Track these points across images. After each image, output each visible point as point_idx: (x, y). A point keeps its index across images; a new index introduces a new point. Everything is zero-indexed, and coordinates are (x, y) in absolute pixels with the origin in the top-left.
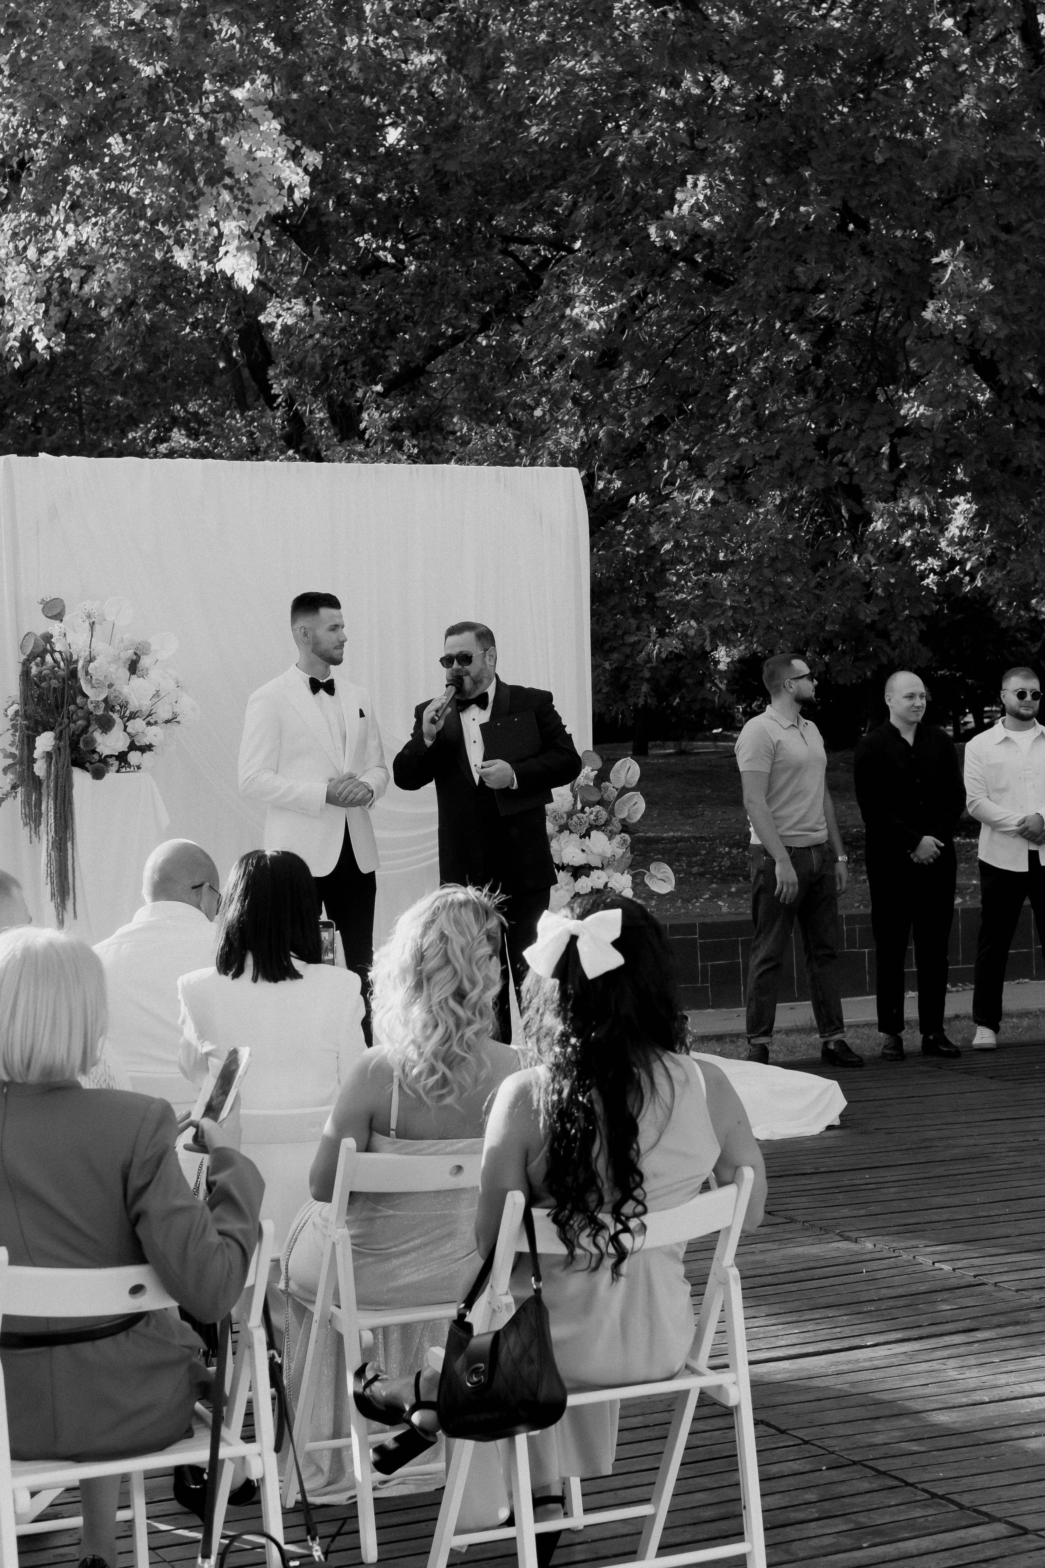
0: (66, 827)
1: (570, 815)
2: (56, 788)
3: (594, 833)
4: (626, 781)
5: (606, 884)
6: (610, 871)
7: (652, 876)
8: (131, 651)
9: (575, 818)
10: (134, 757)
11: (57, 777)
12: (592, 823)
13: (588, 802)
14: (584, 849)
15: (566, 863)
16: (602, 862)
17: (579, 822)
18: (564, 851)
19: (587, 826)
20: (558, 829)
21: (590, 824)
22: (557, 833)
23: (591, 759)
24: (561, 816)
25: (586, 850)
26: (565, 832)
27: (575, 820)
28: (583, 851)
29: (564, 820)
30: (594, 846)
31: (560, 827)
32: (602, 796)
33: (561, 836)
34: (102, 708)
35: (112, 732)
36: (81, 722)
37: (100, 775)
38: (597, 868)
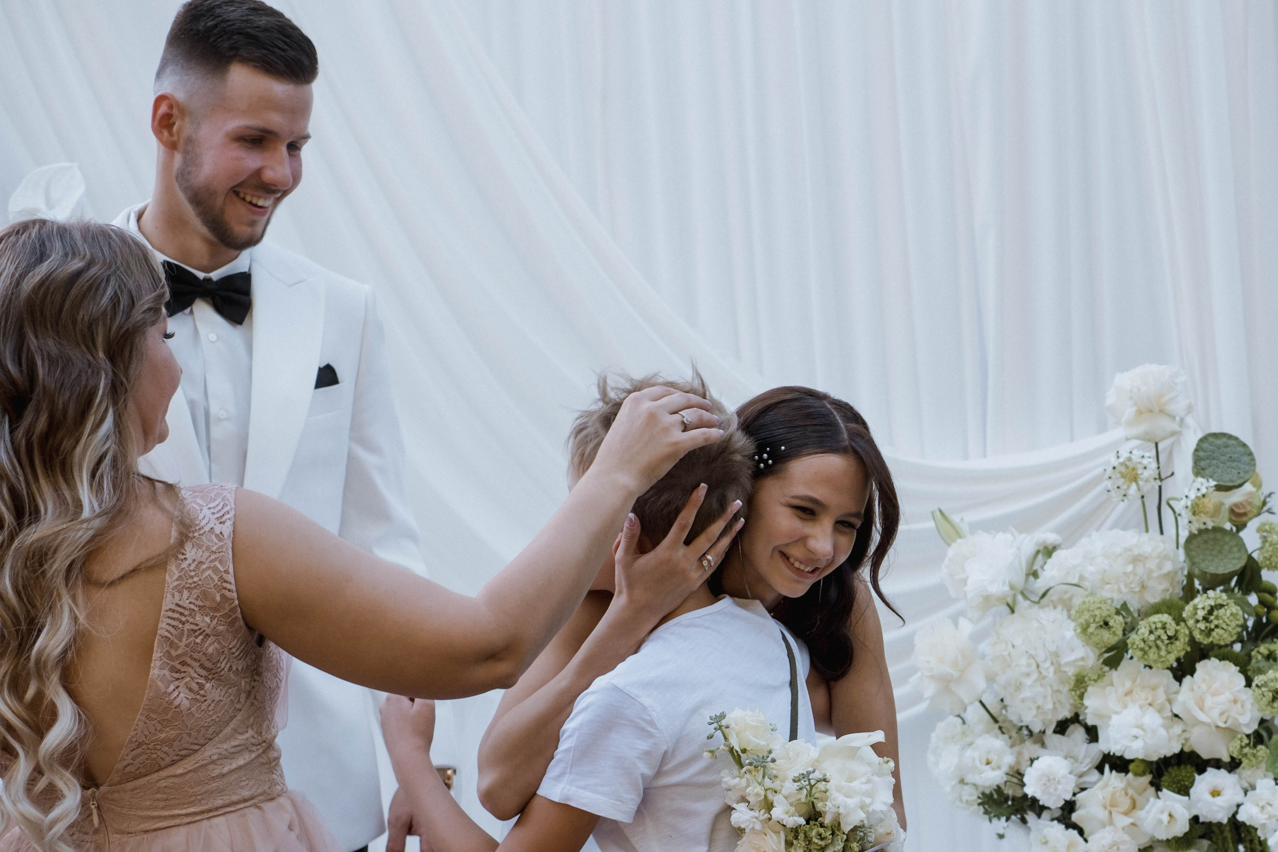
1: (1137, 617)
12: (1198, 637)
13: (1208, 576)
14: (1176, 712)
15: (1118, 754)
16: (1228, 750)
17: (1152, 637)
18: (1115, 720)
19: (1180, 648)
20: (1106, 655)
21: (1192, 641)
22: (1106, 668)
23: (1222, 458)
24: (1106, 624)
25: (1181, 716)
26: (1125, 663)
27: (1143, 634)
28: (1176, 719)
29: (1114, 634)
30: (1202, 709)
31: (1109, 650)
32: (1250, 557)
33: (1114, 674)
38: (1216, 764)
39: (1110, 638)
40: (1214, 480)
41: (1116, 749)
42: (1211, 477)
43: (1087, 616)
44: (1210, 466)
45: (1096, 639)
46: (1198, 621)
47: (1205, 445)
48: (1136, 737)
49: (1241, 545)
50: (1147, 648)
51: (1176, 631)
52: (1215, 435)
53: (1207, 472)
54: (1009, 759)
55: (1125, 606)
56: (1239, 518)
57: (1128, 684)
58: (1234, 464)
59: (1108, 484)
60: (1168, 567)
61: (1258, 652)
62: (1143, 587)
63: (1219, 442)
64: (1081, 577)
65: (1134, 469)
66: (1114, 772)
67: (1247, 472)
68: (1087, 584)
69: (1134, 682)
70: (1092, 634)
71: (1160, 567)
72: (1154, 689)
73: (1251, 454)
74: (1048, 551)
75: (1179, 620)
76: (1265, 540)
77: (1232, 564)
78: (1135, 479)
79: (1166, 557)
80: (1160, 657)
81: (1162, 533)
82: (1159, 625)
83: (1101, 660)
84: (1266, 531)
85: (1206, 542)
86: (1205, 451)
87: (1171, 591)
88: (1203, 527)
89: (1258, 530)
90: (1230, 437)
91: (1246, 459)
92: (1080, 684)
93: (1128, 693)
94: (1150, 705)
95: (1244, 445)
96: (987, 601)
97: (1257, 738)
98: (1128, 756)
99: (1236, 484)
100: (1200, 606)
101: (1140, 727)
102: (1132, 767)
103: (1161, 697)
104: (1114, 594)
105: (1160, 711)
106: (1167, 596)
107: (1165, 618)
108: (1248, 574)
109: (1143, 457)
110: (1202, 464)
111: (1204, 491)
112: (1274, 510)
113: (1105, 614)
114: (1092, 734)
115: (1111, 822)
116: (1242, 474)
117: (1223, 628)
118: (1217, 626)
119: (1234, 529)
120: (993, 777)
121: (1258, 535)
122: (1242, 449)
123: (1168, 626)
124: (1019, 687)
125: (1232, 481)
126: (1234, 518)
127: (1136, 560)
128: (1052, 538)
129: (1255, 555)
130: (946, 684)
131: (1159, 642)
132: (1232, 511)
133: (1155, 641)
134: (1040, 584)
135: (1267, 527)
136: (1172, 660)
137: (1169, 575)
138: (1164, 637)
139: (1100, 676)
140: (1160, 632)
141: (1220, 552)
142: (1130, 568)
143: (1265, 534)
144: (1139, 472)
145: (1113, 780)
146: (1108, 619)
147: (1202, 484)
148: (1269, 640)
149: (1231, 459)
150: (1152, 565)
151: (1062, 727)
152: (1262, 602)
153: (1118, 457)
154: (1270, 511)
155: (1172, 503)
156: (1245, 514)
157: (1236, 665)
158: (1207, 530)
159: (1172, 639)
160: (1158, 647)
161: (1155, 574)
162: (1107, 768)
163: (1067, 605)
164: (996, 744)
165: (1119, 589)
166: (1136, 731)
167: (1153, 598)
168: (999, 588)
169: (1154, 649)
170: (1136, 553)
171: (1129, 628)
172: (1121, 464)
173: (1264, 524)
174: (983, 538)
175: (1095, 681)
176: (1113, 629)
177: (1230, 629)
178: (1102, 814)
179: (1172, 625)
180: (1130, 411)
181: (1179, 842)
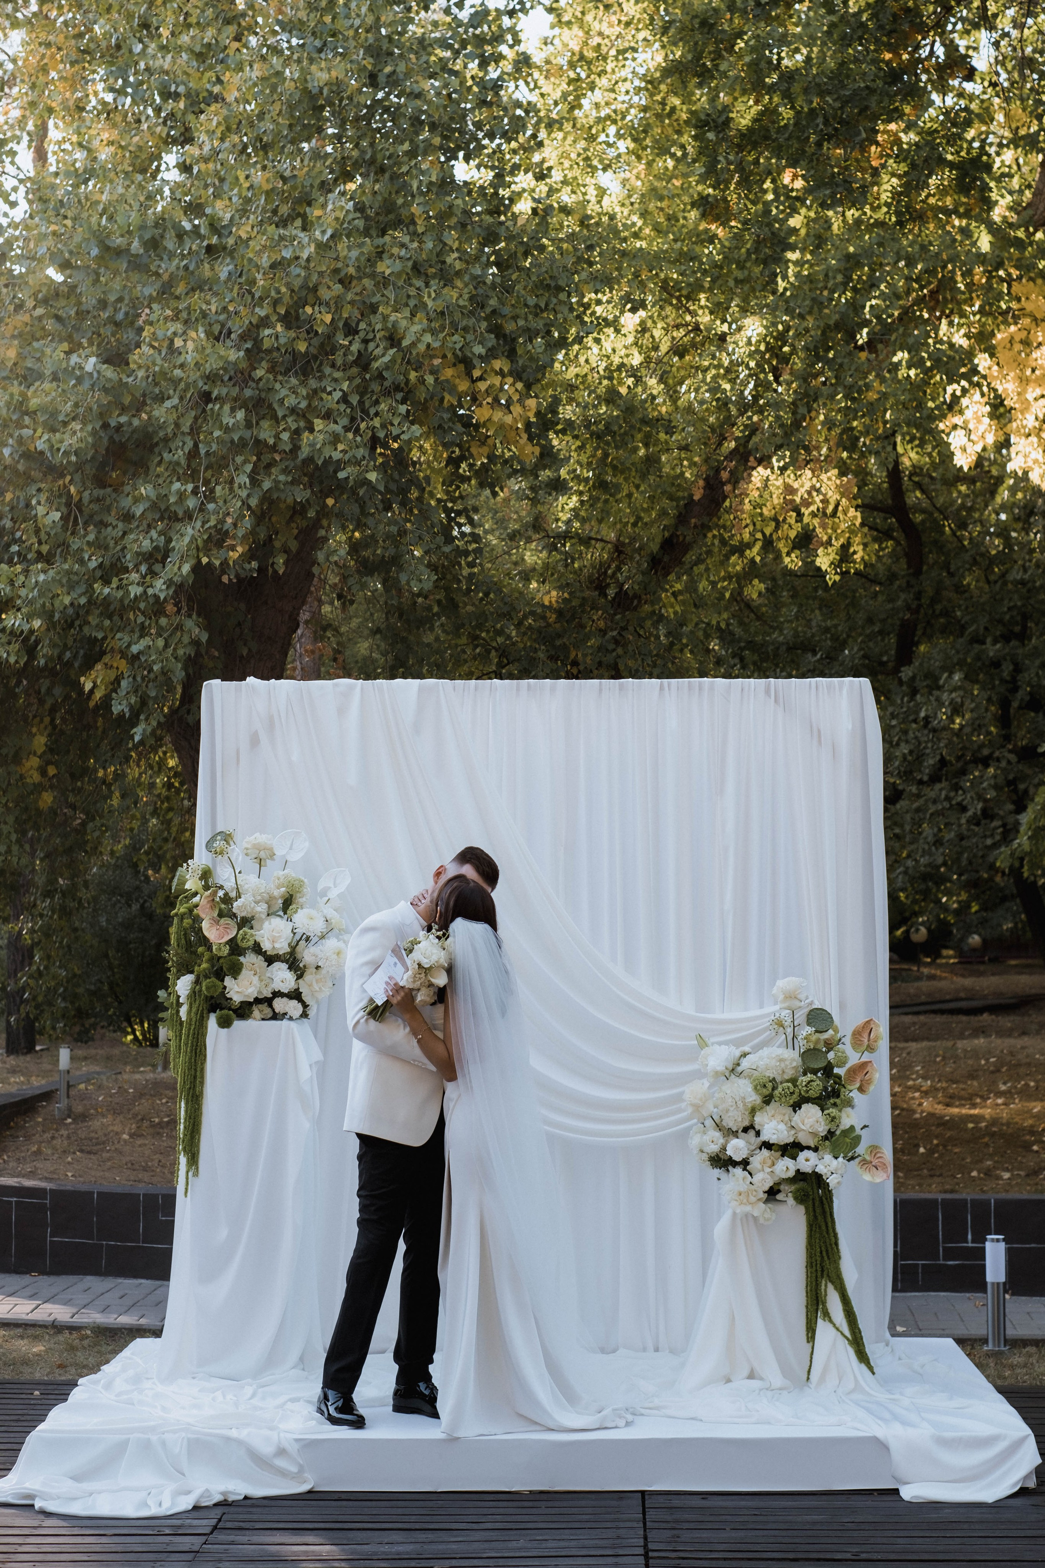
1: (777, 1084)
3: (805, 1107)
4: (868, 1046)
5: (816, 1166)
6: (818, 1151)
7: (865, 1162)
8: (283, 890)
9: (781, 1088)
10: (279, 1005)
11: (191, 1025)
12: (802, 1093)
13: (810, 1068)
14: (792, 1125)
15: (767, 1141)
16: (813, 1142)
17: (784, 1092)
18: (766, 1127)
19: (795, 1097)
20: (764, 1099)
21: (800, 1095)
22: (764, 1105)
23: (819, 1019)
24: (765, 1086)
25: (794, 1127)
26: (773, 1103)
27: (780, 1091)
28: (792, 1128)
29: (767, 1090)
30: (802, 1124)
31: (765, 1097)
32: (829, 1062)
33: (767, 1107)
34: (226, 951)
35: (240, 977)
36: (204, 965)
37: (224, 1023)
38: (808, 1148)
39: (766, 1092)
40: (815, 1028)
41: (766, 1139)
42: (815, 1026)
43: (757, 1082)
44: (813, 1022)
45: (760, 1092)
46: (802, 1087)
47: (812, 1013)
48: (775, 1134)
49: (826, 1057)
50: (781, 1097)
51: (794, 1091)
52: (816, 1009)
53: (813, 1024)
54: (722, 1141)
55: (773, 1079)
56: (830, 1045)
57: (772, 1112)
58: (823, 1022)
59: (772, 1028)
60: (793, 1063)
61: (829, 1102)
62: (782, 1071)
63: (817, 1012)
64: (757, 1067)
65: (782, 1022)
66: (765, 1149)
67: (829, 1025)
68: (758, 1069)
69: (775, 1111)
70: (758, 1090)
71: (790, 1063)
72: (783, 1114)
73: (831, 1017)
74: (744, 1055)
75: (795, 1086)
76: (836, 1055)
77: (822, 1065)
78: (782, 1026)
79: (793, 1060)
80: (786, 1101)
81: (792, 1049)
82: (787, 1088)
83: (762, 1101)
85: (811, 1054)
86: (812, 1015)
87: (793, 1073)
88: (810, 1047)
89: (834, 1051)
90: (823, 1010)
91: (829, 1020)
92: (753, 1111)
93: (772, 1115)
94: (781, 1120)
95: (828, 1013)
96: (717, 1074)
97: (826, 1138)
98: (771, 1142)
99: (828, 1030)
100: (805, 1080)
101: (777, 1130)
102: (773, 1147)
103: (787, 1118)
104: (770, 1074)
105: (785, 1124)
106: (792, 1075)
107: (790, 1084)
108: (827, 1069)
109: (786, 1017)
110: (810, 1021)
111: (810, 1032)
113: (764, 1081)
114: (758, 1134)
115: (763, 1170)
116: (827, 1026)
117: (812, 1090)
118: (809, 1089)
119: (824, 1050)
120: (714, 1148)
122: (827, 1015)
123: (790, 1088)
124: (727, 1111)
125: (823, 1030)
126: (824, 1045)
127: (781, 1060)
128: (747, 1049)
129: (832, 1062)
130: (697, 1108)
132: (823, 1042)
133: (785, 1094)
134: (739, 1069)
136: (791, 1102)
137: (795, 1068)
138: (788, 1093)
139: (761, 1108)
141: (817, 1059)
142: (778, 1063)
143: (836, 1052)
144: (784, 1023)
145: (765, 1152)
146: (766, 1084)
147: (810, 1029)
148: (833, 1097)
149: (822, 1020)
150: (787, 1062)
151: (745, 1130)
153: (776, 1017)
155: (797, 1037)
157: (818, 1106)
158: (811, 1049)
159: (792, 1093)
160: (786, 1097)
161: (788, 1066)
162: (762, 1147)
163: (750, 1077)
164: (717, 1135)
166: (775, 1132)
167: (787, 1077)
168: (721, 1068)
169: (784, 1097)
170: (781, 1058)
171: (774, 1089)
172: (778, 1020)
174: (716, 1047)
175: (759, 1110)
176: (767, 1088)
177: (817, 1091)
178: (759, 1167)
179: (792, 1089)
180: (781, 997)
181: (791, 1181)
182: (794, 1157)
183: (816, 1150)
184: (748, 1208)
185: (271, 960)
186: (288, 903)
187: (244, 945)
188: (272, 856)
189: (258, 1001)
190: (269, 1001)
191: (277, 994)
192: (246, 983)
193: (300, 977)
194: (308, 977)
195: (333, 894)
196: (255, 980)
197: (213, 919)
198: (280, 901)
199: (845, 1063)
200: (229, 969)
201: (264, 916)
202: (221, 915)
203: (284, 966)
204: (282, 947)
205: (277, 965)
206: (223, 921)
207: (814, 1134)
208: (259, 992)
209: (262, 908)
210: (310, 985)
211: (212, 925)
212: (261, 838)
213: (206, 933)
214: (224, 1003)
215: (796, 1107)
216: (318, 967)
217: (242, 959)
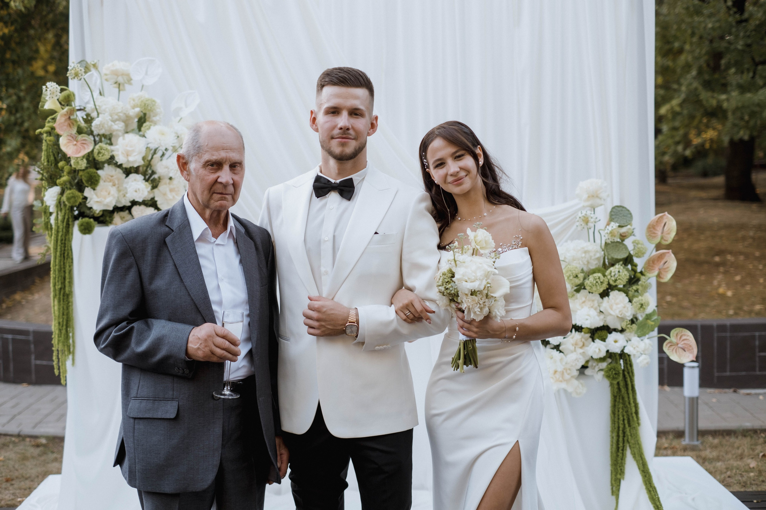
0: (64, 278)
1: (587, 274)
2: (57, 242)
3: (613, 294)
4: (662, 238)
5: (624, 347)
6: (627, 334)
7: (672, 344)
8: (137, 110)
9: (591, 278)
10: (138, 212)
11: (58, 232)
12: (612, 283)
13: (614, 259)
14: (602, 310)
15: (580, 325)
16: (621, 325)
17: (595, 282)
18: (579, 312)
19: (605, 286)
20: (576, 288)
21: (609, 284)
22: (575, 293)
23: (620, 215)
24: (577, 276)
25: (603, 312)
26: (582, 291)
27: (591, 281)
28: (601, 313)
29: (580, 280)
30: (611, 309)
31: (577, 286)
32: (630, 254)
33: (578, 295)
34: (83, 164)
35: (98, 188)
36: (65, 178)
37: (86, 230)
38: (615, 330)
39: (578, 281)
40: (618, 223)
41: (579, 324)
42: (617, 222)
43: (570, 273)
44: (616, 218)
45: (573, 282)
46: (611, 276)
47: (614, 210)
48: (587, 319)
49: (626, 248)
50: (592, 286)
51: (604, 280)
52: (617, 206)
53: (616, 220)
55: (582, 270)
56: (623, 237)
57: (584, 299)
58: (625, 218)
59: (578, 224)
60: (598, 255)
61: (632, 289)
62: (588, 262)
63: (620, 209)
64: (565, 258)
65: (587, 218)
66: (577, 332)
67: (629, 221)
68: (567, 260)
69: (586, 298)
70: (571, 280)
71: (595, 255)
72: (593, 301)
73: (631, 214)
75: (604, 276)
76: (634, 246)
77: (624, 255)
78: (587, 222)
79: (597, 252)
80: (597, 289)
81: (594, 242)
82: (597, 277)
83: (573, 289)
84: (636, 243)
85: (613, 246)
86: (614, 212)
87: (598, 264)
88: (613, 241)
89: (633, 242)
90: (623, 207)
91: (629, 216)
93: (584, 302)
94: (592, 307)
95: (628, 211)
97: (632, 322)
98: (583, 326)
99: (626, 225)
100: (613, 271)
101: (589, 315)
102: (583, 330)
103: (596, 304)
105: (596, 309)
106: (597, 266)
107: (600, 275)
108: (629, 260)
109: (591, 214)
110: (613, 217)
111: (614, 227)
112: (636, 234)
113: (577, 272)
115: (575, 351)
116: (628, 221)
117: (621, 280)
118: (619, 279)
119: (620, 241)
121: (632, 245)
122: (627, 212)
123: (601, 278)
125: (624, 224)
126: (621, 237)
127: (586, 252)
129: (632, 253)
131: (597, 284)
132: (621, 235)
133: (596, 283)
135: (637, 242)
136: (601, 290)
137: (598, 259)
138: (599, 282)
139: (573, 295)
140: (598, 280)
141: (618, 250)
142: (583, 255)
143: (635, 244)
144: (590, 219)
145: (576, 335)
146: (578, 274)
147: (614, 225)
148: (635, 284)
149: (624, 216)
150: (592, 254)
152: (633, 270)
153: (582, 213)
154: (634, 235)
155: (601, 231)
156: (625, 236)
157: (625, 293)
158: (614, 242)
159: (602, 282)
160: (596, 286)
161: (593, 258)
162: (573, 330)
165: (579, 263)
166: (587, 317)
167: (593, 267)
169: (595, 287)
170: (586, 249)
171: (585, 278)
172: (583, 216)
173: (635, 241)
175: (571, 297)
176: (580, 278)
177: (624, 280)
178: (572, 348)
179: (602, 278)
180: (585, 196)
181: (602, 360)
182: (604, 340)
183: (622, 331)
184: (563, 385)
185: (128, 172)
186: (142, 120)
187: (101, 158)
188: (129, 81)
189: (118, 209)
190: (128, 209)
191: (134, 203)
192: (104, 193)
193: (154, 187)
194: (163, 187)
195: (185, 113)
196: (113, 191)
197: (71, 136)
198: (136, 120)
199: (643, 254)
200: (87, 181)
201: (120, 134)
202: (80, 131)
203: (140, 177)
204: (136, 160)
205: (133, 176)
206: (80, 137)
207: (622, 319)
208: (118, 201)
209: (119, 126)
210: (165, 194)
211: (70, 141)
212: (120, 65)
213: (63, 148)
214: (88, 212)
215: (604, 294)
216: (171, 178)
217: (100, 172)
